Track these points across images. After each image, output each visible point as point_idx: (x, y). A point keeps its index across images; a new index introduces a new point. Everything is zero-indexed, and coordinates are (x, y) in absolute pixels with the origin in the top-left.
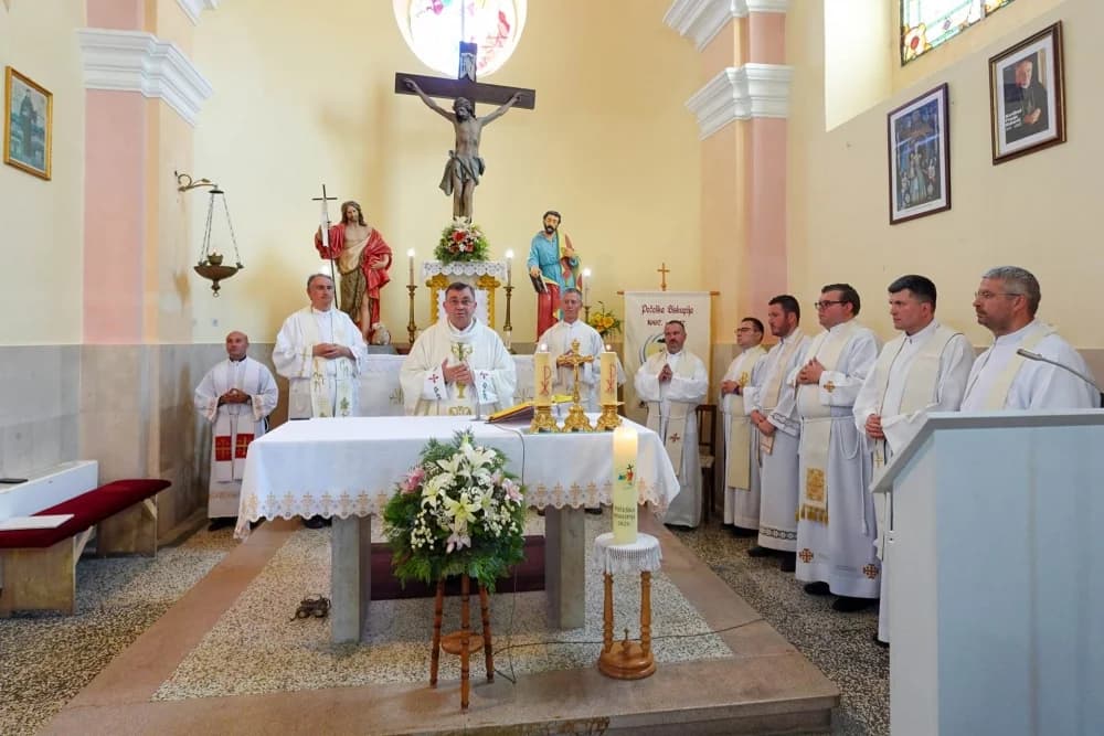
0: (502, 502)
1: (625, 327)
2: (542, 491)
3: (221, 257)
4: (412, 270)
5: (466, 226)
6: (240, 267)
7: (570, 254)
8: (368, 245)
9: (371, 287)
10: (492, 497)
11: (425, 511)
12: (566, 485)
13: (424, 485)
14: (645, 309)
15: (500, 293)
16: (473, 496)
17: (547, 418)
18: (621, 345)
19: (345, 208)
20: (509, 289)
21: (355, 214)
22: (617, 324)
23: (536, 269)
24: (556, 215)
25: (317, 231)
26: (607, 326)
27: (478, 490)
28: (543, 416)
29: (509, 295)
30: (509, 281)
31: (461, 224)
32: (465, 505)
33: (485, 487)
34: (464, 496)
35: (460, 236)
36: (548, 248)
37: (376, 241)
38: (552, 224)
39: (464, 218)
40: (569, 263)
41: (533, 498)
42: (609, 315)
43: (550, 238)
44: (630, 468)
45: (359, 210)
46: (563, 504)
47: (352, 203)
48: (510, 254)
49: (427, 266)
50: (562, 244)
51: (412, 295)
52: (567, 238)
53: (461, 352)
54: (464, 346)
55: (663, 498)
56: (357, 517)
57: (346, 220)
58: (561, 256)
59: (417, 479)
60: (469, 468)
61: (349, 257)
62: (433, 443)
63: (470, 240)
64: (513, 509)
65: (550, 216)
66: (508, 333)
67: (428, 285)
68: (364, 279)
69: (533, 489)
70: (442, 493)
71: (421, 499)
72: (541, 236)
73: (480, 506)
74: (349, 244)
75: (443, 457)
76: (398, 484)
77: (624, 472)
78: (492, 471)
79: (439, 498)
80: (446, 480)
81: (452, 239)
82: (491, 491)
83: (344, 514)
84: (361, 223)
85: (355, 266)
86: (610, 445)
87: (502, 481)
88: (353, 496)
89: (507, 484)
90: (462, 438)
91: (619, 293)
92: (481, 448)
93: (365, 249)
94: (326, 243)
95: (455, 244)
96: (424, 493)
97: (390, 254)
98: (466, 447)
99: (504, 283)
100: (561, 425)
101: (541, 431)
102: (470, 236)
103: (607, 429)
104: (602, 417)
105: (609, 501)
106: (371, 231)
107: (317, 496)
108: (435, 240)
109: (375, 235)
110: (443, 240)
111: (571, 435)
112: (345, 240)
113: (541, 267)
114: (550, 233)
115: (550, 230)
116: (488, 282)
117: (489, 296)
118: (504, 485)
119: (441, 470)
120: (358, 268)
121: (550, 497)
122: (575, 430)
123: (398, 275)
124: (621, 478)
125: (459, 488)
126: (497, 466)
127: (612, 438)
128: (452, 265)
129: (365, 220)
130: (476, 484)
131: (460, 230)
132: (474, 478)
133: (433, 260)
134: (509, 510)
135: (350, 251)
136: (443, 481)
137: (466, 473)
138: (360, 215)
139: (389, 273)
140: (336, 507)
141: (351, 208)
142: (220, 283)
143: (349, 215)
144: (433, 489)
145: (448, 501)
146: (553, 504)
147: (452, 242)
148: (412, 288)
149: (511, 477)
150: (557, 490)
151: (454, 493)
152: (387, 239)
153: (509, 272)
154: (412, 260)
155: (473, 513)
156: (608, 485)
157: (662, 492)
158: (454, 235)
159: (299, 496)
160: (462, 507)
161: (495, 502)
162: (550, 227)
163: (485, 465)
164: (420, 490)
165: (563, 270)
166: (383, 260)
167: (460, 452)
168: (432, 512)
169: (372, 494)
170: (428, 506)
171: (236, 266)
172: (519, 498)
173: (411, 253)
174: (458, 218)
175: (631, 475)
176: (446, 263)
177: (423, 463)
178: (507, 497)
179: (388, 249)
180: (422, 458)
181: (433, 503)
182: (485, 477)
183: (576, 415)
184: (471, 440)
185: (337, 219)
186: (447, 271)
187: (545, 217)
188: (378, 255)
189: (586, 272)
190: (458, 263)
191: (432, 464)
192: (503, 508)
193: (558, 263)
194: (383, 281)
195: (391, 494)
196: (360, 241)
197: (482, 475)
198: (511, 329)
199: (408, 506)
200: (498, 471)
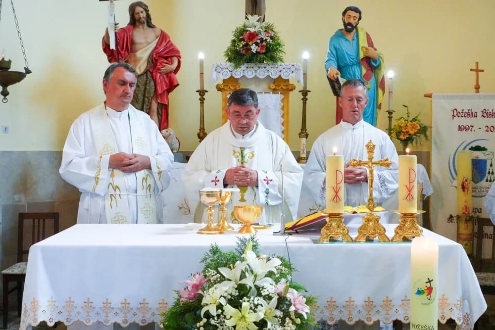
0: (287, 314)
1: (433, 133)
2: (332, 305)
3: (10, 62)
4: (202, 74)
5: (258, 25)
6: (28, 71)
7: (372, 53)
8: (156, 48)
9: (160, 92)
10: (277, 308)
11: (205, 320)
12: (359, 299)
13: (205, 294)
14: (456, 113)
15: (295, 97)
16: (256, 306)
17: (338, 227)
18: (429, 154)
19: (132, 9)
20: (305, 93)
21: (143, 15)
22: (424, 130)
23: (334, 71)
24: (356, 10)
25: (103, 34)
26: (412, 132)
27: (260, 301)
28: (334, 224)
29: (305, 100)
30: (305, 83)
31: (253, 24)
32: (247, 315)
33: (269, 298)
34: (245, 304)
35: (253, 36)
36: (347, 48)
37: (164, 44)
38: (352, 21)
39: (256, 17)
40: (371, 64)
41: (322, 312)
42: (414, 120)
43: (350, 37)
44: (430, 281)
45: (147, 11)
46: (355, 319)
47: (140, 4)
48: (306, 55)
49: (218, 69)
50: (363, 42)
51: (202, 100)
52: (368, 36)
53: (242, 157)
54: (246, 152)
55: (467, 317)
56: (137, 324)
57: (134, 21)
58: (362, 56)
59: (196, 287)
60: (252, 277)
61: (136, 61)
62: (215, 251)
63: (262, 40)
64: (298, 321)
65: (350, 13)
66: (304, 140)
67: (219, 88)
68: (152, 83)
69: (321, 302)
70: (223, 301)
71: (202, 307)
72: (340, 34)
73: (262, 316)
74: (137, 47)
75: (225, 265)
76: (178, 292)
77: (423, 286)
78: (277, 281)
79: (220, 306)
80: (227, 288)
81: (243, 40)
82: (275, 301)
83: (125, 321)
84: (150, 25)
85: (143, 69)
86: (408, 257)
87: (286, 290)
88: (134, 304)
89: (292, 294)
90: (245, 245)
91: (425, 96)
92: (265, 256)
93: (153, 51)
94: (113, 46)
95: (247, 45)
96: (204, 301)
97: (179, 57)
98: (250, 255)
99: (300, 87)
100: (354, 235)
101: (332, 240)
102: (263, 35)
103: (406, 240)
104: (400, 228)
105: (407, 318)
106: (159, 33)
107: (98, 303)
108: (226, 41)
109: (163, 37)
110: (234, 41)
111: (363, 245)
112: (133, 43)
113: (340, 68)
114: (349, 31)
115: (349, 28)
116: (281, 86)
117: (282, 101)
118: (289, 296)
119: (223, 279)
120: (146, 72)
121: (341, 312)
122: (369, 240)
123: (187, 79)
124: (419, 292)
125: (241, 297)
126: (283, 275)
127: (409, 248)
128: (243, 67)
129: (153, 22)
130: (259, 295)
131: (252, 30)
132: (258, 288)
133: (223, 61)
134: (294, 323)
135: (138, 54)
136: (226, 288)
137: (249, 282)
138: (148, 16)
139: (179, 77)
140: (116, 314)
141: (139, 9)
142: (10, 88)
143: (137, 16)
144: (213, 297)
145: (229, 310)
146: (345, 318)
147: (243, 43)
148: (202, 93)
149: (297, 288)
150: (349, 305)
151: (235, 303)
152: (177, 42)
153: (305, 74)
154: (201, 64)
155: (255, 323)
156: (406, 301)
157: (467, 310)
158: (246, 35)
159: (79, 302)
160: (243, 317)
161: (279, 313)
162: (350, 24)
163: (270, 274)
164: (201, 297)
165: (364, 71)
166: (172, 63)
167: (243, 260)
168: (213, 322)
169: (153, 302)
170: (208, 315)
171: (24, 71)
172: (305, 310)
173: (201, 56)
174: (250, 17)
175: (430, 290)
176: (237, 66)
177: (204, 271)
178: (292, 309)
179: (178, 52)
180: (203, 265)
181: (214, 312)
182: (269, 287)
183: (371, 224)
184: (255, 248)
185: (124, 21)
186: (238, 74)
187: (344, 13)
188: (166, 58)
189: (389, 74)
190: (250, 65)
191: (213, 272)
192: (287, 320)
193: (359, 63)
194: (172, 86)
195: (171, 301)
196: (149, 43)
197: (266, 285)
198: (307, 136)
199: (187, 316)
200: (283, 280)
